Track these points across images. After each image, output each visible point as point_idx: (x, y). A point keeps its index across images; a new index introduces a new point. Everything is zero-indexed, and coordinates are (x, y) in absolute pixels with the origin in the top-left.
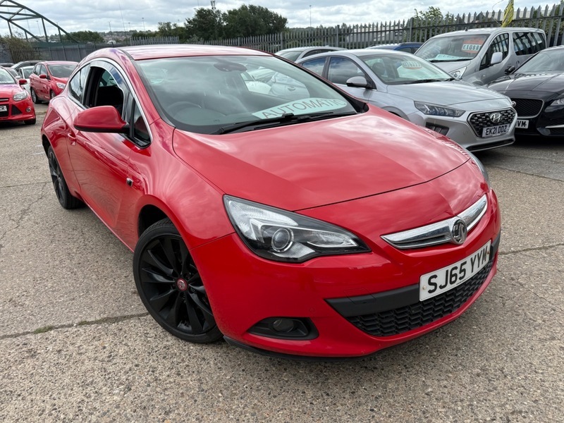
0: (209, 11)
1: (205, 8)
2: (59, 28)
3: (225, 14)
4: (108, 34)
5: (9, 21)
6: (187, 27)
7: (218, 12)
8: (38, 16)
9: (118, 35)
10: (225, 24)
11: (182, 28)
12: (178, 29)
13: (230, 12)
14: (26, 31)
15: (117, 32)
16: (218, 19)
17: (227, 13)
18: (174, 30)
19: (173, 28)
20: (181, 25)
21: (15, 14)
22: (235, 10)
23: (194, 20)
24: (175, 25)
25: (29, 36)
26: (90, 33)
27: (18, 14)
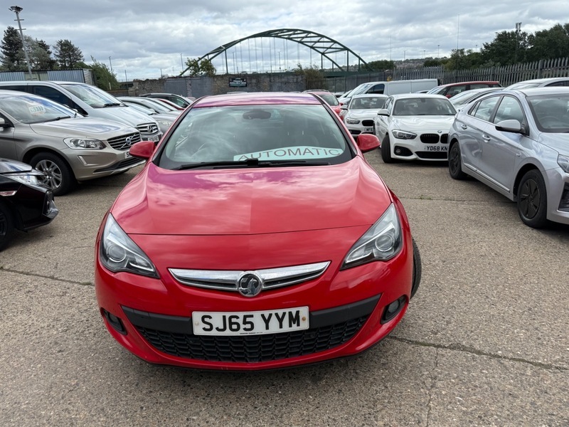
0: (513, 33)
1: (509, 31)
2: (360, 59)
3: (532, 36)
4: (405, 62)
5: (323, 54)
6: (483, 52)
7: (524, 34)
8: (345, 49)
9: (413, 63)
10: (529, 47)
11: (477, 53)
12: (472, 55)
13: (538, 34)
14: (333, 62)
15: (413, 60)
16: (521, 42)
17: (534, 35)
18: (468, 55)
19: (466, 54)
20: (477, 50)
21: (328, 48)
22: (545, 32)
23: (492, 45)
24: (469, 51)
25: (335, 67)
26: (386, 62)
27: (330, 48)
